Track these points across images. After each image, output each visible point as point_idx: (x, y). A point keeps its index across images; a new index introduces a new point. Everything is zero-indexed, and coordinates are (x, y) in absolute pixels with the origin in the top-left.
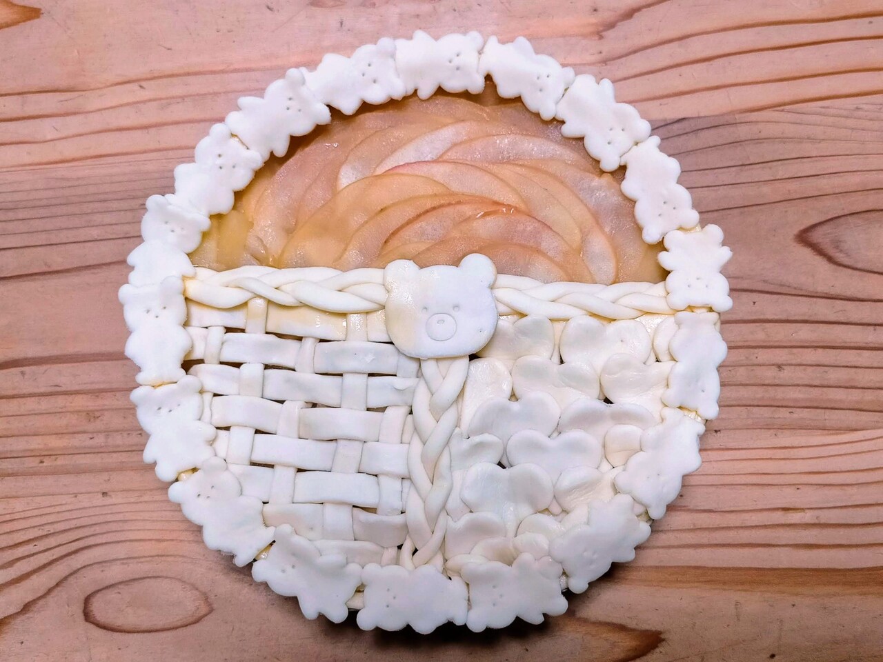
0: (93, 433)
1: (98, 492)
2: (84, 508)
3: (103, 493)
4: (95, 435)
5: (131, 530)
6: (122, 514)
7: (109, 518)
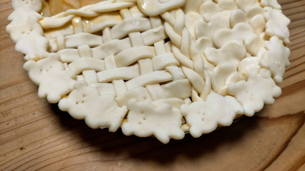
0: (7, 121)
1: (17, 149)
2: (11, 160)
3: (21, 149)
4: (9, 122)
5: (41, 162)
6: (34, 155)
7: (27, 160)
